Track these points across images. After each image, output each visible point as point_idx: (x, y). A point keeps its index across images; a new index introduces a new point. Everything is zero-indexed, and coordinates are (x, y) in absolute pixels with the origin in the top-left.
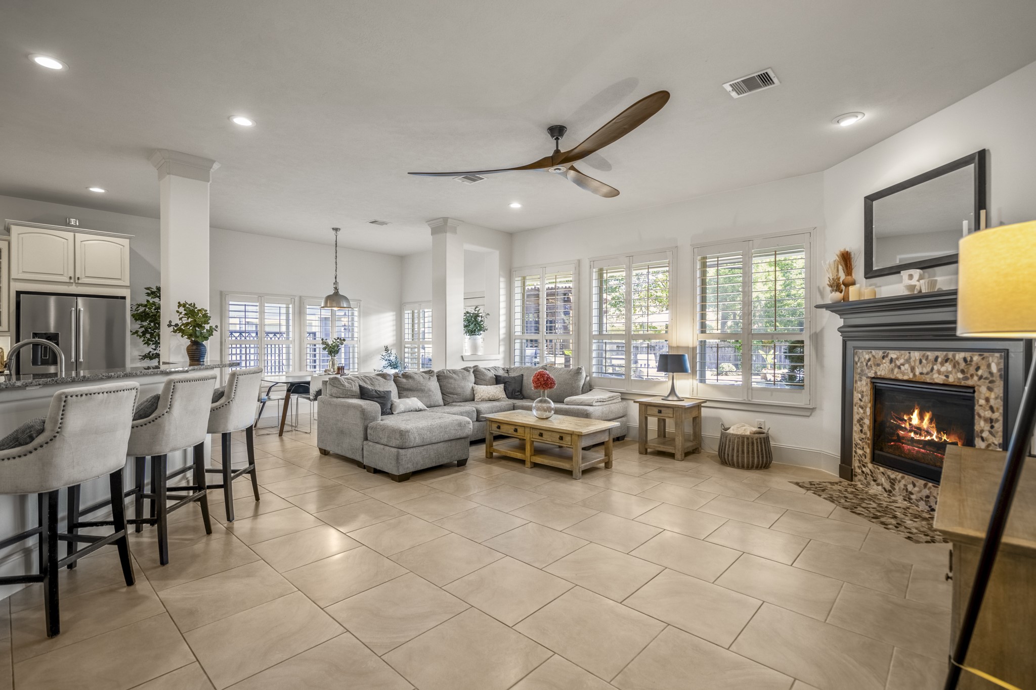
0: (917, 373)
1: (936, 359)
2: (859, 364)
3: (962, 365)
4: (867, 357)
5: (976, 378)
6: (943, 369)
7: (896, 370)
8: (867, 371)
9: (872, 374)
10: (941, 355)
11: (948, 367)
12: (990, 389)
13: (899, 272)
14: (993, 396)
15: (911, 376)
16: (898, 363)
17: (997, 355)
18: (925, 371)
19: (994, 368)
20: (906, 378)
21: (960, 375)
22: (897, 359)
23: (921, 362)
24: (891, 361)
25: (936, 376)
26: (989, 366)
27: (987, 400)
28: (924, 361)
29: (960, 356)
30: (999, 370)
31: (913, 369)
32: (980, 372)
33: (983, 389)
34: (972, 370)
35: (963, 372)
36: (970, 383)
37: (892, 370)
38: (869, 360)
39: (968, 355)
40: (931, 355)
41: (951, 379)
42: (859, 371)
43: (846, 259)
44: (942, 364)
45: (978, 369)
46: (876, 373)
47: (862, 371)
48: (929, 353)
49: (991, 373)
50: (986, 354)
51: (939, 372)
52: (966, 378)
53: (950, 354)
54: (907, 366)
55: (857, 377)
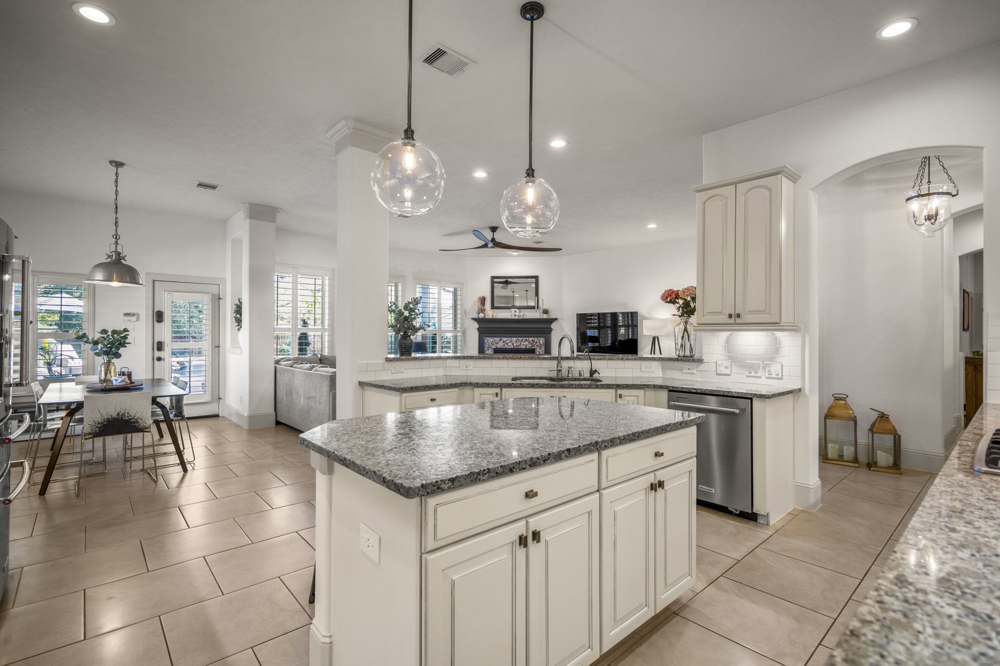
0: (515, 346)
1: (522, 340)
2: (487, 344)
3: (532, 342)
4: (492, 340)
5: (536, 346)
6: (525, 344)
7: (506, 345)
8: (491, 346)
9: (494, 347)
10: (524, 339)
11: (527, 343)
12: (540, 349)
13: (510, 309)
14: (541, 351)
15: (512, 347)
16: (507, 342)
17: (542, 338)
18: (518, 344)
19: (541, 343)
20: (510, 347)
21: (531, 345)
22: (506, 341)
23: (516, 341)
24: (504, 341)
25: (522, 346)
26: (540, 342)
27: (539, 352)
28: (518, 341)
29: (531, 339)
30: (543, 343)
31: (513, 344)
32: (537, 344)
33: (538, 349)
34: (535, 343)
35: (532, 344)
36: (534, 347)
37: (504, 345)
38: (493, 342)
39: (533, 339)
40: (520, 339)
41: (528, 347)
42: (487, 346)
43: (483, 300)
44: (524, 342)
45: (536, 343)
46: (496, 347)
47: (489, 346)
48: (519, 338)
49: (541, 344)
50: (539, 338)
51: (523, 345)
52: (533, 346)
53: (527, 339)
54: (510, 343)
55: (486, 349)
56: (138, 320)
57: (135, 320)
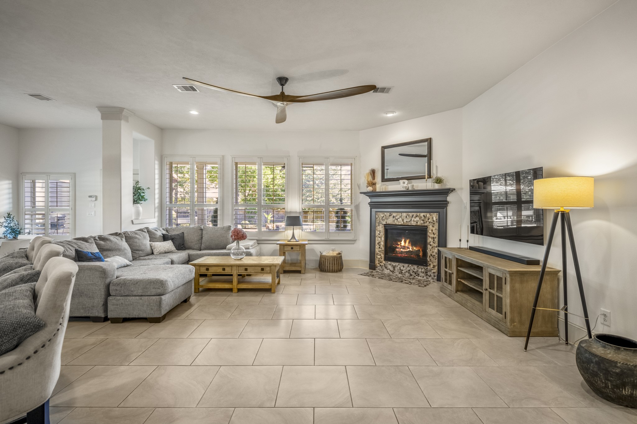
0: (405, 222)
1: (413, 216)
2: (378, 219)
3: (423, 218)
4: (382, 216)
5: (428, 223)
6: (415, 220)
7: (396, 221)
8: (382, 222)
9: (384, 223)
10: (415, 214)
11: (418, 219)
12: (433, 226)
14: (434, 229)
15: (402, 223)
16: (397, 218)
17: (436, 214)
18: (408, 221)
19: (435, 219)
20: (400, 224)
21: (422, 222)
22: (396, 216)
23: (406, 217)
24: (394, 217)
25: (412, 222)
26: (433, 218)
27: (432, 230)
28: (408, 217)
29: (422, 214)
30: (437, 219)
31: (403, 220)
32: (429, 220)
33: (431, 227)
34: (426, 220)
35: (423, 220)
36: (426, 224)
37: (394, 221)
38: (383, 217)
39: (425, 214)
40: (411, 214)
41: (419, 224)
42: (378, 222)
44: (415, 218)
45: (429, 219)
46: (386, 222)
47: (380, 221)
48: (409, 214)
49: (433, 221)
50: (432, 214)
51: (414, 221)
52: (424, 223)
53: (418, 214)
54: (400, 219)
55: (377, 224)
56: (96, 200)
57: (95, 200)
